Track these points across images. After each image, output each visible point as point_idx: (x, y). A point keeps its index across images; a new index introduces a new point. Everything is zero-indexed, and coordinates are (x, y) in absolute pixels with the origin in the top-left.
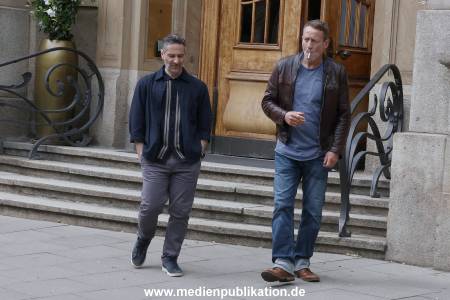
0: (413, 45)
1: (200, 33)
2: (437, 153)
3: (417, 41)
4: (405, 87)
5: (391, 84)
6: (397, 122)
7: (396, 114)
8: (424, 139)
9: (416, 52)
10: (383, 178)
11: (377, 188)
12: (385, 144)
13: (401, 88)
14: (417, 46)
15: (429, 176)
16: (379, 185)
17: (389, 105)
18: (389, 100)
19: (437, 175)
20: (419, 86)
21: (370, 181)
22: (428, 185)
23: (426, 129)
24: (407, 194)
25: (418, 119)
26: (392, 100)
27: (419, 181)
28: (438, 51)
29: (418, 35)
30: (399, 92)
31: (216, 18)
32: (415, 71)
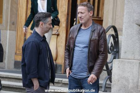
0: (123, 16)
1: (17, 10)
2: (135, 69)
3: (125, 14)
4: (119, 37)
5: (113, 35)
6: (115, 54)
7: (115, 50)
8: (128, 62)
9: (124, 19)
10: (108, 82)
11: (106, 87)
12: (109, 65)
13: (117, 37)
14: (125, 16)
15: (131, 81)
16: (107, 86)
17: (112, 46)
18: (111, 43)
19: (135, 81)
20: (126, 36)
21: (102, 84)
22: (131, 85)
23: (130, 57)
24: (121, 90)
25: (125, 52)
26: (113, 43)
27: (126, 83)
28: (136, 18)
29: (125, 11)
30: (117, 39)
31: (25, 2)
32: (124, 28)
